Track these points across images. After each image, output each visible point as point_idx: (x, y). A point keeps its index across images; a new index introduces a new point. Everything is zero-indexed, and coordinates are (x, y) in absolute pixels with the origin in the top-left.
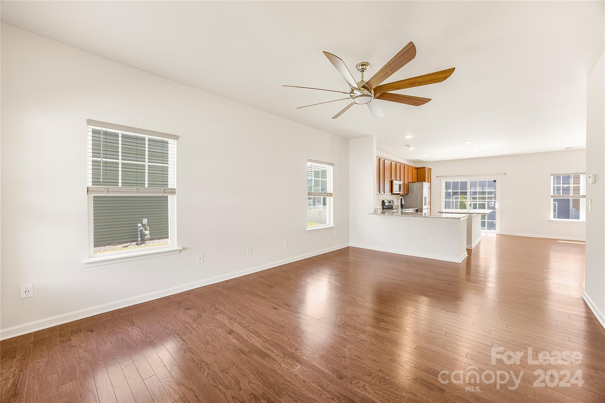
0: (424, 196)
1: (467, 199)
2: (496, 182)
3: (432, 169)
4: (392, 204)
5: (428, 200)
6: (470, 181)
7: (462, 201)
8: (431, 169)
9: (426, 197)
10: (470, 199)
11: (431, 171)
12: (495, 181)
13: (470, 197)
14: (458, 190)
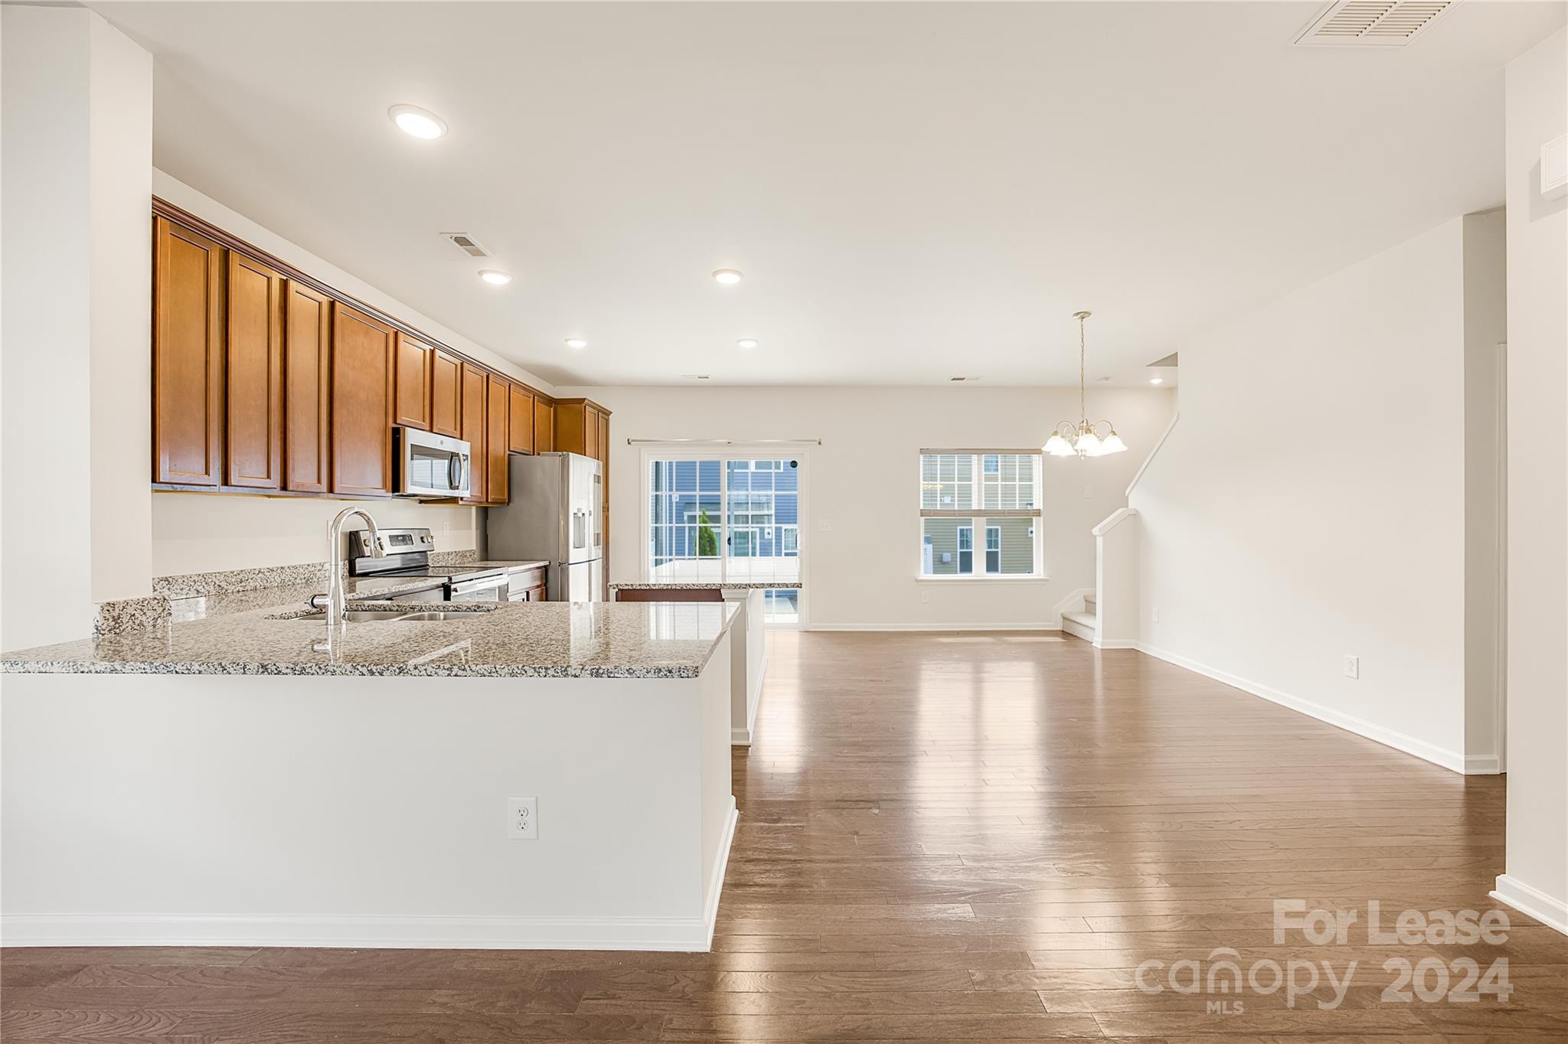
0: (572, 510)
1: (719, 523)
2: (797, 467)
3: (611, 413)
4: (416, 546)
5: (591, 527)
6: (729, 462)
7: (705, 527)
8: (607, 413)
9: (580, 515)
10: (729, 523)
11: (607, 421)
12: (794, 464)
13: (729, 516)
14: (695, 490)
